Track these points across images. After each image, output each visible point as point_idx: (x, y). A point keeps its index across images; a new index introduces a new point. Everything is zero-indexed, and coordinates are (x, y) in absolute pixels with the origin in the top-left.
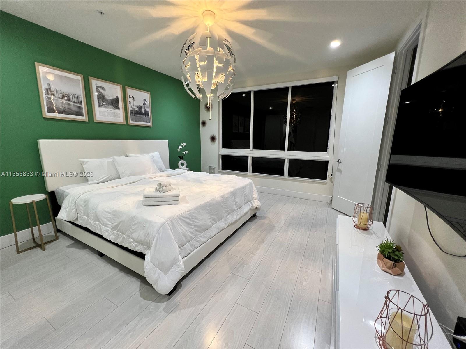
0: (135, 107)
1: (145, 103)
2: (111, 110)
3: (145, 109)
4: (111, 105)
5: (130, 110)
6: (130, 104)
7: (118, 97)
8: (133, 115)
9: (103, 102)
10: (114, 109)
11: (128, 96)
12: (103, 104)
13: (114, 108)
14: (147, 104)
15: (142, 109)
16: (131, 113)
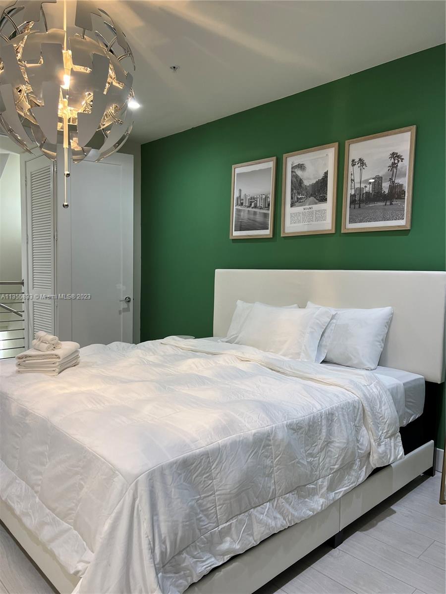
0: (363, 186)
1: (394, 164)
2: (310, 206)
3: (393, 182)
4: (311, 195)
5: (351, 196)
6: (352, 180)
7: (326, 173)
8: (357, 206)
9: (299, 194)
10: (316, 203)
11: (350, 163)
12: (297, 198)
13: (317, 201)
14: (400, 164)
15: (383, 185)
16: (353, 202)
